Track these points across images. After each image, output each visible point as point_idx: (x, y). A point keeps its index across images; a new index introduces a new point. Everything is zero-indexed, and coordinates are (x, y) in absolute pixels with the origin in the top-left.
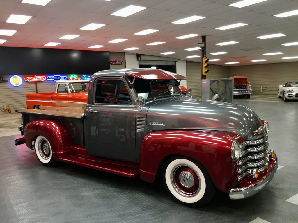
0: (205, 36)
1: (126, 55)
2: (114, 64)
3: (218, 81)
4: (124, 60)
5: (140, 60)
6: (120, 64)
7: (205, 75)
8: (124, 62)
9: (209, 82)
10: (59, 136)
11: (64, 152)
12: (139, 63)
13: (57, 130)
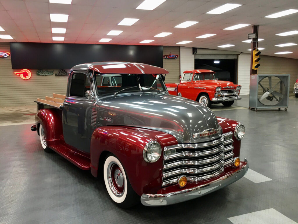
0: (258, 26)
1: (181, 49)
2: (168, 59)
3: (270, 77)
4: (178, 55)
5: (196, 54)
6: (174, 59)
7: (256, 70)
8: (179, 56)
9: (258, 78)
10: (52, 125)
11: (55, 140)
12: (195, 57)
13: (52, 120)
